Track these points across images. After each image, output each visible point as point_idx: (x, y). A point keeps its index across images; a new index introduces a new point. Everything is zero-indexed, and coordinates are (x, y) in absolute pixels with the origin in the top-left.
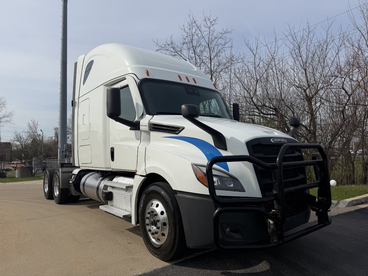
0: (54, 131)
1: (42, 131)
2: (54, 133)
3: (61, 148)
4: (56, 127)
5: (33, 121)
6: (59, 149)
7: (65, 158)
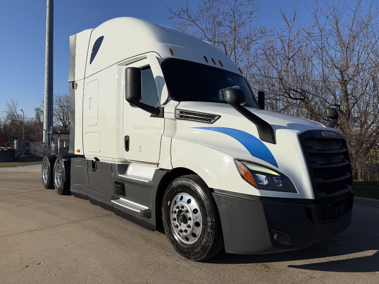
0: (35, 112)
1: (22, 111)
2: (35, 115)
3: (47, 130)
4: (37, 108)
5: (12, 100)
6: (44, 132)
7: (52, 141)
